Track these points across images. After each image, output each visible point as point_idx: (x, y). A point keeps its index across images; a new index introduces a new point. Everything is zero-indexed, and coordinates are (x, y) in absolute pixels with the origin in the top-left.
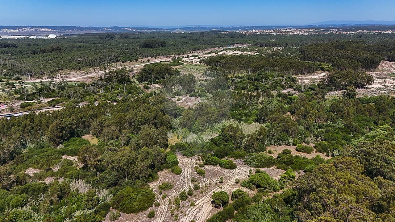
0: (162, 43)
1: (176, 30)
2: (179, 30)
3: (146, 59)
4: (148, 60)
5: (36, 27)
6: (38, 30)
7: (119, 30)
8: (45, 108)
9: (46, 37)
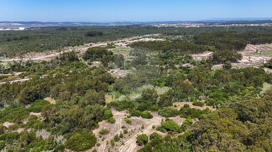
0: (100, 33)
1: (110, 24)
2: (111, 24)
3: (89, 44)
4: (91, 45)
5: (10, 22)
6: (11, 25)
7: (70, 24)
8: (17, 79)
9: (18, 29)
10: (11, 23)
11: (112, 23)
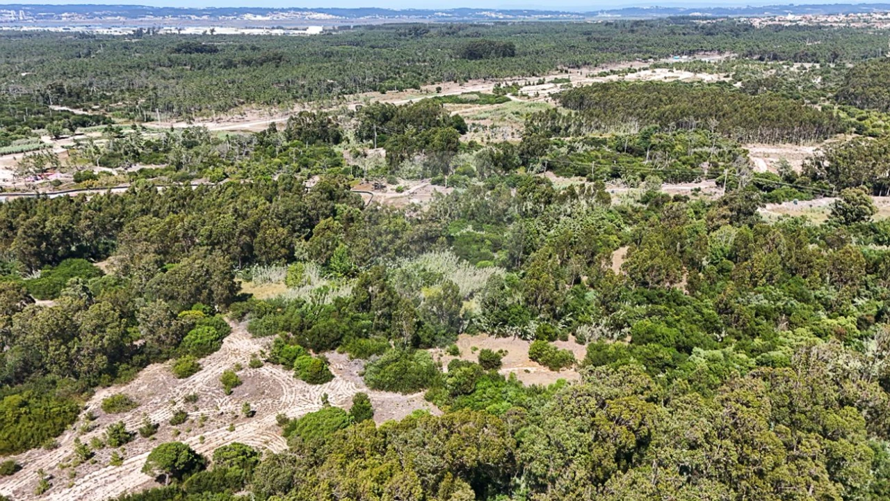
0: (505, 46)
1: (600, 15)
3: (433, 88)
4: (439, 90)
5: (306, 10)
6: (307, 18)
7: (469, 16)
8: (121, 185)
9: (303, 32)
10: (305, 13)
11: (608, 12)
